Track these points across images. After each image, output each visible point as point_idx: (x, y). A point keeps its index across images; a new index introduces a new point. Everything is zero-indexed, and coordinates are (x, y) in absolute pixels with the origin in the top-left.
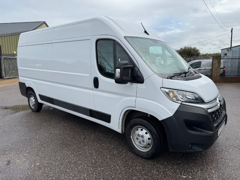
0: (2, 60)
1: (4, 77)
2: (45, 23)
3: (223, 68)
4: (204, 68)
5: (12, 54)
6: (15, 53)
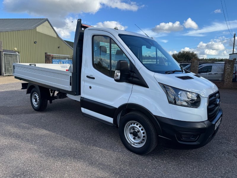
0: (3, 55)
1: (4, 73)
2: (47, 20)
3: (235, 74)
4: (216, 73)
5: (13, 51)
6: (16, 49)
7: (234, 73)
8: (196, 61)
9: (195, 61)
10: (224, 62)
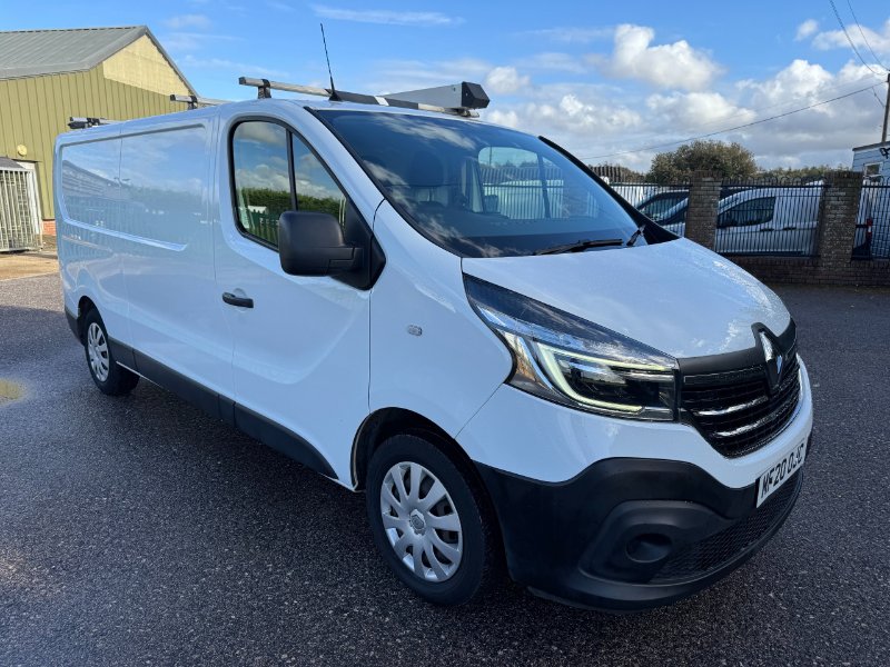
2: (146, 32)
3: (866, 226)
4: (786, 225)
5: (7, 157)
6: (23, 150)
7: (859, 226)
8: (709, 179)
9: (704, 179)
10: (821, 183)
